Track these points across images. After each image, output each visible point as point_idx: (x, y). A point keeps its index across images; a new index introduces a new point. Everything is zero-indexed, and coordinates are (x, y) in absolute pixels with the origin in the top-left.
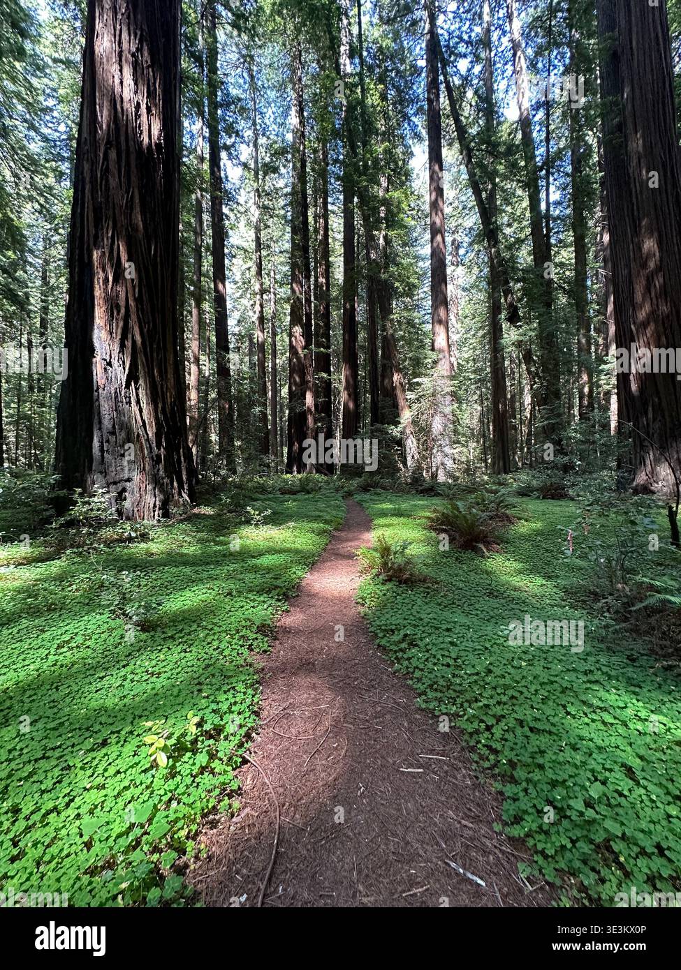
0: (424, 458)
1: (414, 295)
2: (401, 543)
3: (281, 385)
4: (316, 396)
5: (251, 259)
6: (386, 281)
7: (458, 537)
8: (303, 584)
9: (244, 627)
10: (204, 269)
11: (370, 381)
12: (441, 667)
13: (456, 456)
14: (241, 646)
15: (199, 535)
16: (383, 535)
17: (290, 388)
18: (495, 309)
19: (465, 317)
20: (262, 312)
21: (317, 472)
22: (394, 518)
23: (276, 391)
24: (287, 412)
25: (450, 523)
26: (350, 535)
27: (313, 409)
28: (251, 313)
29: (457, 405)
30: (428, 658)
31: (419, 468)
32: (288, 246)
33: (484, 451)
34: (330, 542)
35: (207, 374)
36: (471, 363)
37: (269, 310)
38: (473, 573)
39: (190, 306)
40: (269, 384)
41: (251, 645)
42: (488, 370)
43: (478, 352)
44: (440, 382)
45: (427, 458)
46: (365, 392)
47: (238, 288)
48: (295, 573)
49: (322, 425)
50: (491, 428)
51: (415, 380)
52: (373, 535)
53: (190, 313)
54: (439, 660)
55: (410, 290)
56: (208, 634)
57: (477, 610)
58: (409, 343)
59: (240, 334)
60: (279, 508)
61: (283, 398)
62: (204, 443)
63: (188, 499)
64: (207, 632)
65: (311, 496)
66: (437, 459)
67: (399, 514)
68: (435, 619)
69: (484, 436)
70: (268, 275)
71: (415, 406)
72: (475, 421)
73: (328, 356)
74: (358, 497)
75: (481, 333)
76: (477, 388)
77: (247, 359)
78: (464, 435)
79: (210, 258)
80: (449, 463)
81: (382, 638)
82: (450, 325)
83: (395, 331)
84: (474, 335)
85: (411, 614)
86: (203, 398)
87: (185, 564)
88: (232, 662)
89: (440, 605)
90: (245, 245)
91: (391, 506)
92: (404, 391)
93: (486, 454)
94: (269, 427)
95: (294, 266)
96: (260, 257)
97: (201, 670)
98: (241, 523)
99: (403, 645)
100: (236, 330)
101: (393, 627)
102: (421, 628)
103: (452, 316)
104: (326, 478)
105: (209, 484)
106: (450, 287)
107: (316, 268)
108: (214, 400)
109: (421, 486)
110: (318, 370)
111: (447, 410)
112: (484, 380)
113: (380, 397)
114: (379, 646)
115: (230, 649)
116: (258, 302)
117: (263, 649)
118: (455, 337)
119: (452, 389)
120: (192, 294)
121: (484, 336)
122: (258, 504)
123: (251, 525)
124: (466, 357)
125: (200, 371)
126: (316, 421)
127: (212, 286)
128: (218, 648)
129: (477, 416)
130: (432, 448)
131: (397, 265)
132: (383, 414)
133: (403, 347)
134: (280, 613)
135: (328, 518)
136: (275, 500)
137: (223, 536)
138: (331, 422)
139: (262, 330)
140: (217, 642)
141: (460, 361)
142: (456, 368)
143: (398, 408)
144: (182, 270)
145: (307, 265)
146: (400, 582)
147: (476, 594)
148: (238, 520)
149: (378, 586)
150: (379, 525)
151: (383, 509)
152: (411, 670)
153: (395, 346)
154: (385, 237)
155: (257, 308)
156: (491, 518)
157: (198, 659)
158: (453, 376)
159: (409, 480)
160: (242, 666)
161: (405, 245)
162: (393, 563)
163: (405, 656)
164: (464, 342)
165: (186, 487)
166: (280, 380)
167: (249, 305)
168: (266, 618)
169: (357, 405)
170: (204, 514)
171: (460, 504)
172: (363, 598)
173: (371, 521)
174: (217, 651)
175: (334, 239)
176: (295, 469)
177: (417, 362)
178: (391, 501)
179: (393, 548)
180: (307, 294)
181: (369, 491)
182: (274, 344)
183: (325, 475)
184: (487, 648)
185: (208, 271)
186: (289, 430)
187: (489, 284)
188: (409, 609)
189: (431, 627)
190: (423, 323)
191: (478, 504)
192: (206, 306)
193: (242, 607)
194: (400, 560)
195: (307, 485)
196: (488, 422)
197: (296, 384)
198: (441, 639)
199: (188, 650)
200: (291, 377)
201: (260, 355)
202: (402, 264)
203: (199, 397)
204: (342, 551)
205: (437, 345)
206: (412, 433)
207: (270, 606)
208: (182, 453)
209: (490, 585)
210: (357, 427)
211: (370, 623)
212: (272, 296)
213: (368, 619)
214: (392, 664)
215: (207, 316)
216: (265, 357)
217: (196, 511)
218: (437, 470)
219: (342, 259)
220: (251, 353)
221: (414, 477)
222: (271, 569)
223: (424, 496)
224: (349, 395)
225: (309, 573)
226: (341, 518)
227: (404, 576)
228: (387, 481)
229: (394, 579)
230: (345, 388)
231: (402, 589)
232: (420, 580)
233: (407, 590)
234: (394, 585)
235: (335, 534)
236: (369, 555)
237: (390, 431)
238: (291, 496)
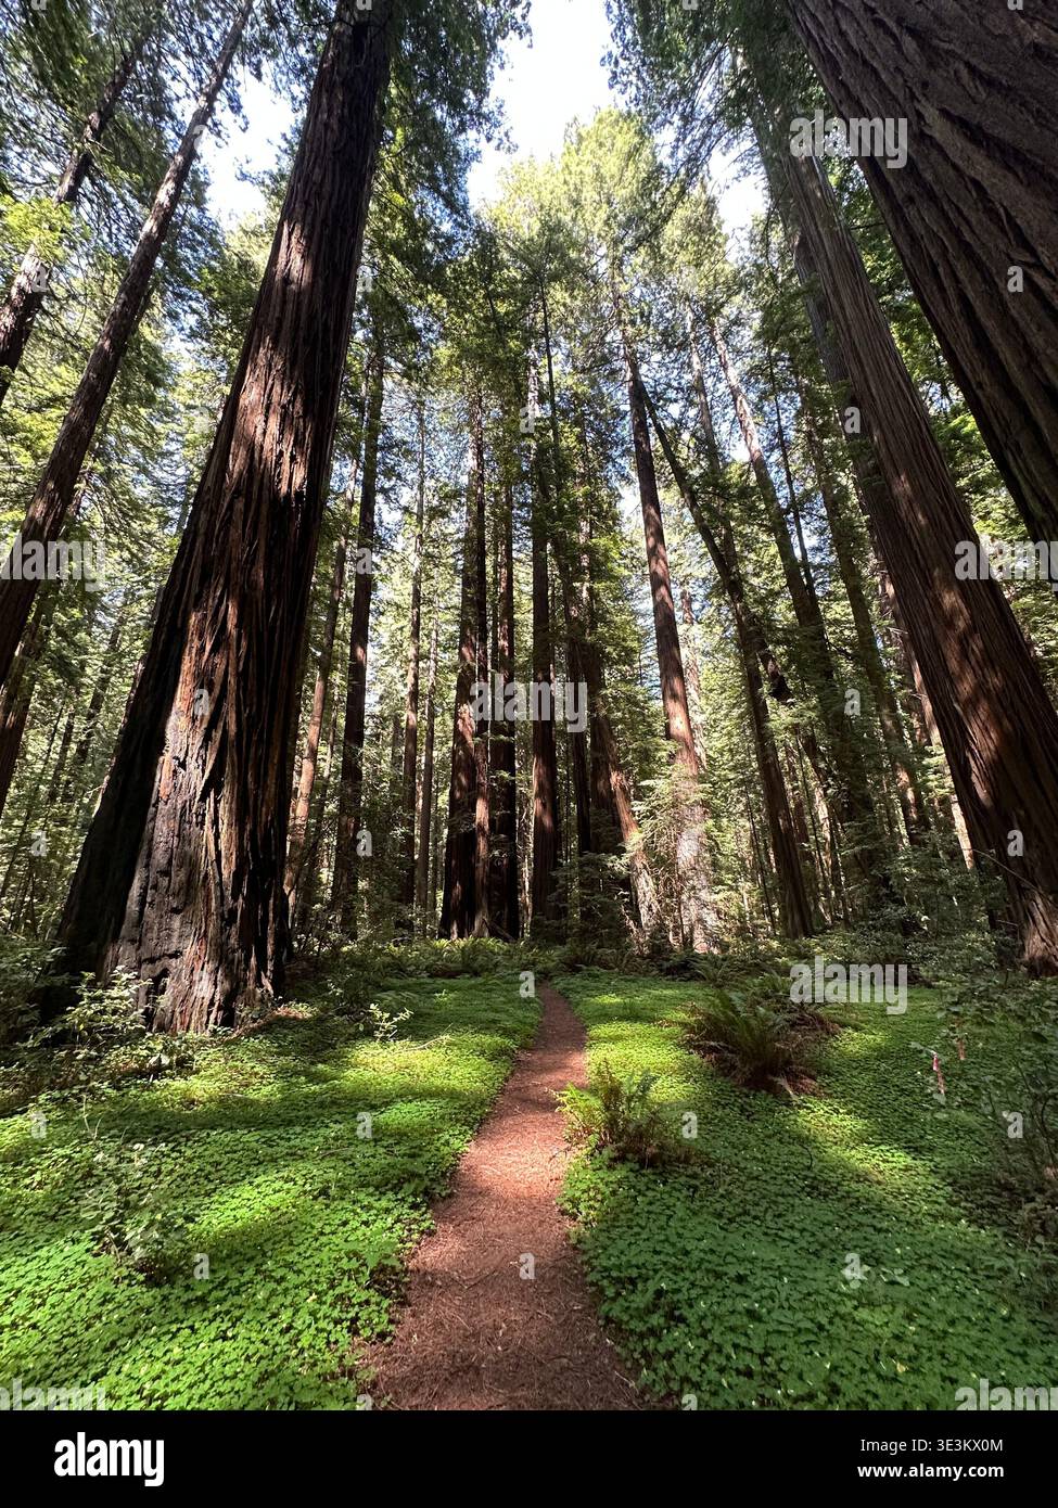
0: (669, 910)
1: (633, 662)
2: (637, 1079)
3: (438, 790)
4: (492, 807)
5: (405, 616)
6: (593, 645)
7: (738, 1064)
8: (462, 1167)
9: (344, 1273)
10: (339, 630)
11: (575, 784)
12: (735, 1380)
13: (721, 905)
14: (337, 1322)
15: (282, 1061)
16: (606, 1061)
17: (452, 794)
18: (752, 681)
19: (711, 691)
20: (415, 685)
21: (491, 935)
22: (624, 1025)
23: (429, 799)
24: (446, 831)
25: (722, 1036)
26: (549, 1060)
27: (487, 827)
28: (400, 687)
29: (711, 822)
30: (707, 1354)
31: (661, 928)
32: (457, 601)
33: (766, 897)
34: (512, 1074)
35: (326, 774)
36: (727, 756)
37: (426, 683)
38: (774, 1143)
39: (313, 677)
40: (419, 788)
41: (354, 1320)
42: (755, 765)
43: (735, 739)
44: (684, 785)
45: (673, 910)
46: (569, 799)
47: (385, 653)
48: (447, 1143)
49: (501, 854)
50: (772, 856)
51: (644, 783)
52: (589, 1059)
53: (312, 686)
54: (728, 1358)
55: (628, 656)
56: (273, 1293)
57: (792, 1227)
58: (632, 727)
59: (381, 716)
60: (424, 1006)
61: (441, 809)
62: (309, 886)
63: (270, 988)
64: (273, 1285)
65: (480, 980)
66: (691, 912)
67: (632, 1015)
68: (712, 1251)
69: (762, 870)
70: (428, 636)
71: (647, 823)
72: (745, 845)
73: (510, 746)
74: (560, 983)
75: (736, 712)
76: (741, 793)
77: (389, 750)
78: (729, 870)
79: (349, 616)
80: (711, 919)
81: (613, 1300)
82: (689, 702)
83: (610, 711)
84: (727, 715)
85: (667, 1240)
86: (316, 810)
87: (251, 1123)
88: (315, 1365)
89: (720, 1216)
90: (398, 599)
91: (618, 1000)
92: (628, 799)
93: (769, 903)
94: (416, 857)
95: (464, 625)
96: (418, 614)
97: (250, 1390)
98: (357, 1036)
99: (656, 1320)
100: (377, 710)
101: (634, 1273)
102: (687, 1274)
103: (691, 690)
104: (506, 947)
105: (308, 959)
106: (684, 652)
107: (495, 627)
108: (332, 816)
109: (668, 960)
110: (495, 766)
111: (699, 829)
112: (751, 782)
113: (592, 809)
114: (608, 1320)
115: (312, 1331)
116: (411, 673)
117: (377, 1330)
118: (698, 719)
119: (701, 795)
120: (318, 661)
121: (741, 717)
122: (389, 997)
123: (375, 1039)
124: (719, 746)
125: (316, 769)
126: (490, 848)
127: (348, 651)
128: (289, 1328)
129: (746, 837)
130: (680, 893)
131: (608, 623)
132: (597, 836)
133: (623, 732)
134: (416, 1236)
135: (509, 1024)
136: (419, 988)
137: (324, 1062)
138: (516, 848)
139: (415, 711)
140: (290, 1312)
141: (711, 753)
142: (705, 764)
143: (620, 826)
144: (308, 632)
145: (483, 624)
146: (642, 1163)
147: (788, 1190)
148: (352, 1030)
149: (601, 1174)
150: (599, 1039)
151: (604, 1006)
152: (675, 1386)
153: (611, 731)
154: (590, 590)
155: (410, 679)
156: (793, 1025)
157: (248, 1359)
158: (702, 776)
159: (646, 951)
160: (334, 1376)
161: (616, 599)
162: (627, 1121)
163: (662, 1349)
164: (713, 726)
165: (270, 966)
166: (437, 782)
167: (398, 676)
168: (388, 1251)
169: (556, 820)
170: (295, 1018)
171: (733, 996)
172: (575, 1202)
173: (585, 1029)
174: (287, 1337)
175: (521, 592)
176: (455, 928)
177: (646, 756)
178: (617, 991)
179: (625, 1090)
180: (483, 660)
181: (578, 970)
182: (431, 729)
183: (506, 940)
184: (821, 1327)
185: (344, 632)
186: (448, 862)
187: (738, 646)
188: (662, 1228)
189: (708, 1271)
190: (650, 699)
191: (767, 997)
192: (337, 678)
193: (345, 1223)
194: (638, 1115)
195: (474, 960)
196: (766, 848)
197: (461, 788)
198: (728, 1302)
199: (230, 1334)
200: (454, 777)
201: (410, 746)
202: (615, 623)
203: (310, 808)
204: (533, 1094)
205: (673, 730)
206: (645, 867)
207: (398, 1220)
208: (271, 907)
209: (809, 1168)
210: (556, 856)
211: (587, 1263)
212: (432, 663)
213: (584, 1252)
214: (637, 1369)
215: (336, 691)
216: (416, 749)
217: (281, 1011)
218: (692, 931)
219: (531, 616)
220: (395, 743)
221: (654, 944)
222: (405, 1134)
223: (673, 980)
224: (544, 805)
225: (472, 1143)
226: (532, 1025)
227: (649, 1150)
228: (608, 953)
229: (630, 1156)
230: (536, 796)
231: (645, 1180)
232: (678, 1159)
233: (655, 1182)
234: (631, 1170)
235: (522, 1057)
236: (581, 1104)
237: (610, 864)
238: (447, 981)
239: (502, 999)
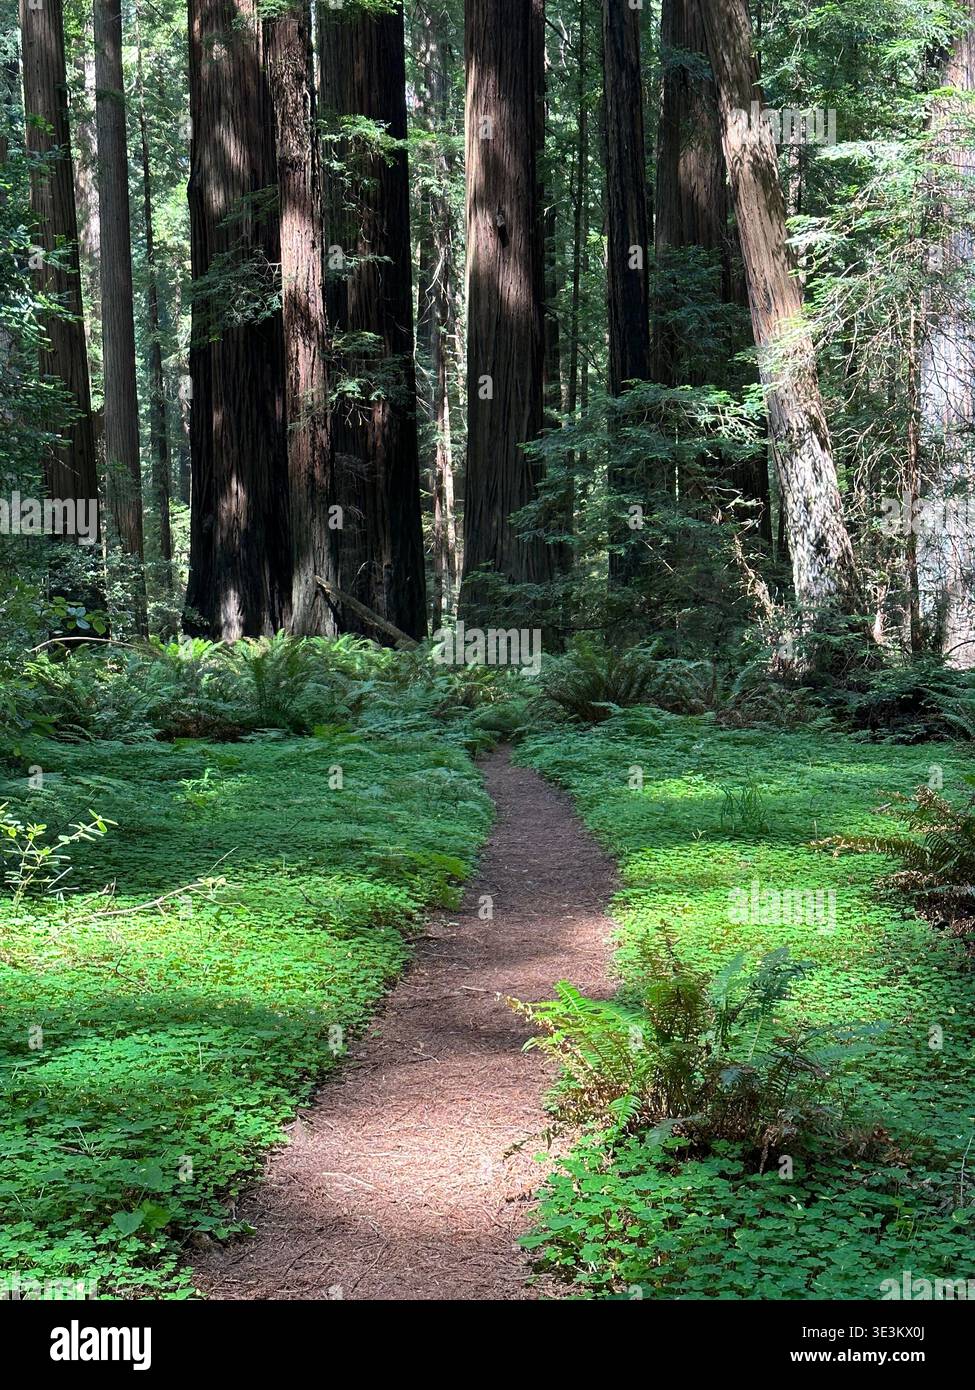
0: (878, 551)
2: (752, 965)
3: (148, 186)
4: (332, 230)
8: (272, 1176)
11: (606, 163)
17: (197, 197)
21: (342, 628)
22: (724, 849)
23: (122, 219)
24: (186, 323)
27: (317, 308)
31: (852, 601)
34: (407, 967)
40: (85, 178)
45: (890, 552)
46: (583, 217)
48: (229, 1125)
49: (366, 390)
51: (837, 153)
52: (617, 932)
60: (152, 809)
61: (165, 250)
65: (313, 744)
66: (946, 556)
67: (747, 826)
71: (833, 288)
74: (545, 750)
91: (712, 790)
92: (776, 207)
94: (96, 402)
104: (386, 657)
109: (863, 688)
110: (341, 99)
122: (41, 788)
123: (10, 890)
126: (333, 367)
132: (672, 334)
135: (396, 850)
136: (131, 766)
138: (412, 373)
143: (744, 300)
146: (751, 1160)
149: (639, 1182)
150: (650, 885)
151: (669, 806)
159: (801, 664)
162: (715, 1068)
166: (143, 157)
169: (540, 288)
172: (568, 1243)
173: (612, 861)
176: (232, 611)
178: (707, 768)
179: (715, 994)
181: (600, 716)
183: (387, 641)
186: (200, 416)
194: (749, 1052)
195: (293, 692)
197: (227, 177)
200: (202, 139)
201: (38, 23)
204: (466, 1012)
206: (815, 426)
210: (537, 400)
218: (943, 608)
221: (825, 648)
222: (110, 1107)
223: (875, 740)
224: (502, 234)
225: (298, 1125)
226: (463, 854)
227: (771, 1130)
228: (689, 669)
229: (720, 1145)
230: (480, 201)
231: (758, 1195)
232: (849, 1152)
233: (785, 1200)
234: (723, 1175)
235: (435, 930)
236: (595, 1031)
237: (704, 418)
238: (216, 749)
239: (377, 791)
